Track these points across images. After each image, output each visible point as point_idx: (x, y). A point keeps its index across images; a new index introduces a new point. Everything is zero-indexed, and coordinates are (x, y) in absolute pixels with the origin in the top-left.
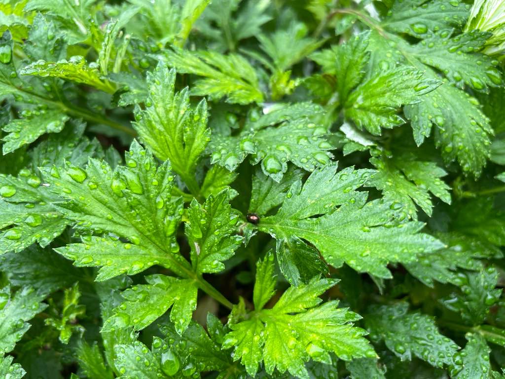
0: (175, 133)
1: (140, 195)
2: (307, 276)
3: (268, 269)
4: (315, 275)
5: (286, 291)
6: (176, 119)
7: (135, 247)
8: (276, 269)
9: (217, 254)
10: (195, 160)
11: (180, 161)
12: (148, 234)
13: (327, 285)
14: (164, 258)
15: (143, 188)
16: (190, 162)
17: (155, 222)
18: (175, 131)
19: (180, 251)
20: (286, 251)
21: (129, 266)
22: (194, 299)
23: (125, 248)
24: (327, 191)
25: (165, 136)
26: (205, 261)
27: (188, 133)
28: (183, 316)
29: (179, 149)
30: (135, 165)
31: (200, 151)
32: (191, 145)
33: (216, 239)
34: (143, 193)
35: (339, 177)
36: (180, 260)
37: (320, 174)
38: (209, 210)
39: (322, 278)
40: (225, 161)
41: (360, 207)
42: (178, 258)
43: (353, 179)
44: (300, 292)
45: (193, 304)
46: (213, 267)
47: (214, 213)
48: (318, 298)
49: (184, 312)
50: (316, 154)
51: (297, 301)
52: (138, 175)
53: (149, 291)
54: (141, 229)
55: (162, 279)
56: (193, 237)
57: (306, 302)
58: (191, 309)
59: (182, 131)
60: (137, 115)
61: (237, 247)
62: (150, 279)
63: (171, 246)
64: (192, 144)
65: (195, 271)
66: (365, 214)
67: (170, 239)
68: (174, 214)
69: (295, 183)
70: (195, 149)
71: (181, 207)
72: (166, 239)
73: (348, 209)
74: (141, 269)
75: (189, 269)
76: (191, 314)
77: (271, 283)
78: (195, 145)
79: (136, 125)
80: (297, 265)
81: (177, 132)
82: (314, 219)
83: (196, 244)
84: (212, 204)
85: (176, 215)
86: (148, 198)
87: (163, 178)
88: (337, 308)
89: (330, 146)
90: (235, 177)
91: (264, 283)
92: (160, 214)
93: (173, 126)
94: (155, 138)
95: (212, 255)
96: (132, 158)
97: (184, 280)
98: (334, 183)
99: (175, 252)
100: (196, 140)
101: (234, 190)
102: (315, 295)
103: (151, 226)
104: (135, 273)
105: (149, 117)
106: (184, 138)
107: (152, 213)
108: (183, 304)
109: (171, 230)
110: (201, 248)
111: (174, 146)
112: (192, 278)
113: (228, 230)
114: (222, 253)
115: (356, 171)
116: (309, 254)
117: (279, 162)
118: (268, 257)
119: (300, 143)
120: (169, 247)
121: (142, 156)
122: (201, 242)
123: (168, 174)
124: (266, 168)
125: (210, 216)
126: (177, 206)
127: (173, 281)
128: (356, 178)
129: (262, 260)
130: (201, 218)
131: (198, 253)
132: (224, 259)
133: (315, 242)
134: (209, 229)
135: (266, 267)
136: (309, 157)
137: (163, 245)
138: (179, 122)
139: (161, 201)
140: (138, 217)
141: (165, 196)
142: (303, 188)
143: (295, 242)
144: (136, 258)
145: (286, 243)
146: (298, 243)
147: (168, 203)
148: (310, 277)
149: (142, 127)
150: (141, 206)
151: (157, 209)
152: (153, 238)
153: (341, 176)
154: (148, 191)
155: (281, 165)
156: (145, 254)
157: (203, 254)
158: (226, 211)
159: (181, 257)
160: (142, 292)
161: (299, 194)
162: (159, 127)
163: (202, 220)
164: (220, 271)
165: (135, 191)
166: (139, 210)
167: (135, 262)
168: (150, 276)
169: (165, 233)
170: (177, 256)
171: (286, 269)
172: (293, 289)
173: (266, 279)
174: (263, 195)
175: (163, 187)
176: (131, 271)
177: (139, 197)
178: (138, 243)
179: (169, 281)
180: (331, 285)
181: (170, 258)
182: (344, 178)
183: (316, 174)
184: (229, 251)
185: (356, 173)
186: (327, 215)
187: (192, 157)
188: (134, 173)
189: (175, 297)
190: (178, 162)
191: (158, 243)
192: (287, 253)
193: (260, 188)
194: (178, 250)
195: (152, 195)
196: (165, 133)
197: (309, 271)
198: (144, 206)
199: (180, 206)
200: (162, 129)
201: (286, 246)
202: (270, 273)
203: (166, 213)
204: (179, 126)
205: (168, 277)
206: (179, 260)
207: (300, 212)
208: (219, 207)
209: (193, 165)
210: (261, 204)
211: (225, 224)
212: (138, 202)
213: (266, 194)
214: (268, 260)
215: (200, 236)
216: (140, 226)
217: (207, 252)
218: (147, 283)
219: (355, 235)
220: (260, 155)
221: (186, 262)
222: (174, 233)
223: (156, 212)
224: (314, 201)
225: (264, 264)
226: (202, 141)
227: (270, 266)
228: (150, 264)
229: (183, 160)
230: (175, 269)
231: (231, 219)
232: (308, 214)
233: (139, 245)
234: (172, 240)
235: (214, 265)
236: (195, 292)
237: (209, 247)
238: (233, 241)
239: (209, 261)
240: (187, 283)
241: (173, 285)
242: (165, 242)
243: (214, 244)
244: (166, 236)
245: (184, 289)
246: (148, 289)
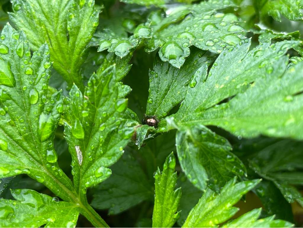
0: (57, 23)
1: (11, 87)
2: (217, 183)
3: (168, 182)
4: (229, 180)
5: (193, 209)
6: (60, 6)
9: (103, 158)
10: (80, 53)
11: (63, 57)
12: (19, 138)
13: (244, 189)
15: (14, 79)
16: (75, 57)
17: (29, 123)
18: (58, 20)
19: (58, 160)
20: (189, 146)
24: (239, 71)
25: (45, 26)
26: (89, 172)
27: (73, 20)
29: (63, 41)
30: (7, 52)
31: (86, 40)
32: (76, 36)
33: (101, 137)
34: (15, 85)
35: (253, 54)
36: (59, 175)
37: (230, 54)
38: (92, 95)
39: (236, 183)
40: (114, 48)
42: (56, 171)
43: (269, 53)
44: (210, 206)
46: (97, 176)
47: (99, 100)
48: (234, 208)
50: (223, 37)
51: (206, 219)
52: (9, 64)
53: (15, 207)
54: (10, 132)
55: (34, 196)
56: (74, 139)
57: (218, 217)
59: (66, 20)
60: (15, 6)
61: (126, 142)
62: (17, 194)
63: (46, 154)
64: (77, 34)
66: (286, 83)
67: (44, 144)
68: (51, 112)
69: (200, 69)
70: (81, 39)
71: (60, 103)
72: (40, 145)
73: (265, 82)
75: (69, 189)
77: (174, 201)
78: (81, 34)
79: (13, 16)
80: (204, 166)
81: (60, 20)
82: (224, 104)
83: (77, 149)
84: (95, 87)
85: (53, 113)
86: (21, 91)
87: (39, 65)
89: (242, 29)
90: (128, 69)
91: (165, 203)
92: (35, 110)
93: (55, 14)
94: (35, 30)
95: (96, 162)
96: (3, 43)
97: (63, 202)
98: (247, 62)
99: (52, 162)
100: (82, 29)
101: (126, 86)
102: (229, 205)
103: (22, 128)
105: (28, 5)
106: (68, 27)
107: (24, 110)
108: (59, 227)
109: (46, 133)
110: (84, 155)
111: (56, 38)
112: (74, 202)
113: (115, 121)
114: (109, 156)
115: (273, 45)
116: (218, 148)
117: (180, 47)
118: (168, 164)
119: (205, 30)
120: (44, 155)
121: (15, 41)
122: (84, 144)
123: (44, 60)
124: (163, 55)
125: (94, 105)
126: (55, 102)
127: (48, 201)
128: (274, 52)
129: (161, 170)
130: (83, 109)
131: (80, 163)
132: (111, 162)
133: (224, 124)
134: (92, 124)
135: (166, 178)
136: (215, 40)
137: (37, 154)
138: (63, 10)
139: (36, 95)
140: (7, 116)
141: (40, 88)
142: (210, 73)
143: (200, 132)
145: (189, 136)
146: (203, 133)
147: (44, 97)
148: (223, 185)
149: (20, 19)
150: (10, 101)
151: (30, 105)
152: (25, 144)
153: (255, 53)
154: (21, 83)
155: (183, 51)
156: (13, 163)
157: (86, 163)
158: (112, 96)
159: (60, 171)
160: (6, 208)
161: (205, 81)
162: (40, 16)
163: (84, 112)
164: (106, 178)
165: (4, 83)
166: (8, 105)
168: (18, 191)
169: (39, 136)
170: (54, 168)
172: (201, 204)
173: (167, 196)
174: (163, 93)
175: (39, 76)
177: (8, 90)
179: (43, 199)
180: (249, 188)
181: (45, 171)
182: (259, 54)
183: (224, 55)
184: (117, 151)
185: (274, 47)
186: (240, 95)
187: (77, 50)
188: (5, 60)
189: (47, 218)
190: (61, 59)
191: (30, 151)
192: (190, 150)
193: (158, 83)
194: (55, 160)
195: (24, 87)
196: (47, 24)
197: (220, 175)
198: (14, 101)
199: (58, 102)
200: (43, 18)
201: (189, 141)
202: (172, 186)
203: (42, 110)
204: (63, 14)
205: (41, 194)
206: (56, 173)
207: (207, 101)
208: (104, 93)
209: (78, 61)
211: (111, 115)
212: (8, 96)
213: (167, 90)
214: (168, 168)
215: (82, 135)
216: (9, 128)
217: (91, 158)
218: (13, 198)
219: (276, 109)
220: (158, 43)
221: (66, 178)
222: (51, 136)
223: (30, 109)
224: (223, 86)
225: (164, 174)
226: (88, 28)
227: (172, 176)
229: (67, 56)
230: (50, 185)
231: (118, 104)
232: (217, 100)
233: (6, 151)
234: (49, 146)
235: (99, 174)
236: (75, 215)
237: (93, 150)
238: (122, 136)
239: (93, 170)
240: (66, 206)
241: (47, 205)
242: (40, 148)
243: (98, 146)
244: (40, 141)
245: (62, 211)
246: (13, 205)
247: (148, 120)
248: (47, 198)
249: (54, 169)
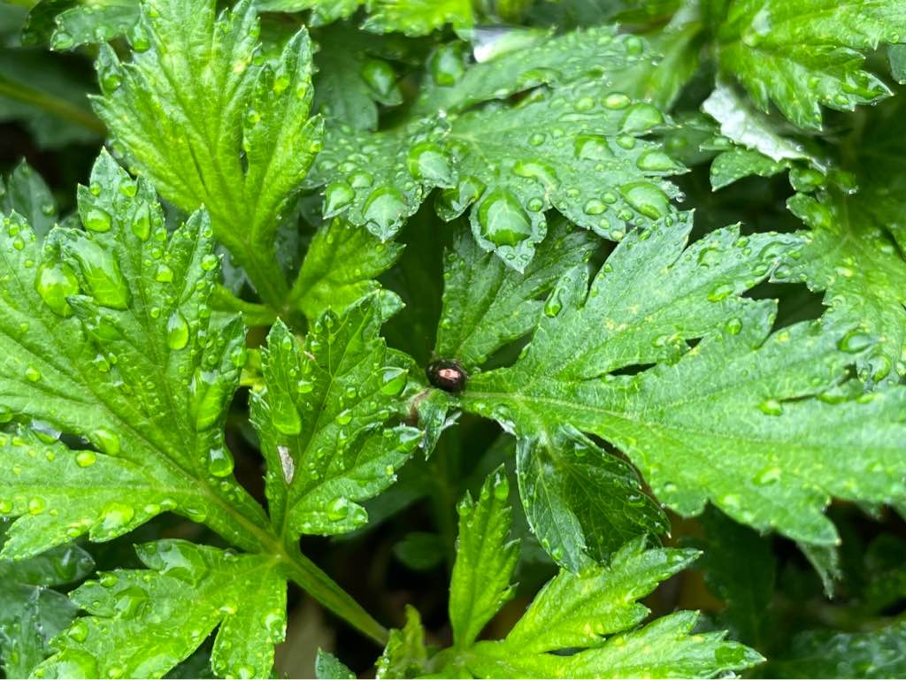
0: (217, 130)
1: (121, 310)
2: (605, 542)
3: (491, 523)
4: (630, 539)
5: (546, 587)
6: (222, 87)
7: (106, 462)
8: (517, 524)
9: (345, 479)
10: (276, 204)
11: (232, 208)
12: (143, 422)
13: (664, 567)
14: (190, 492)
15: (129, 292)
16: (262, 212)
17: (164, 389)
18: (218, 123)
19: (235, 470)
20: (544, 470)
21: (90, 515)
22: (279, 611)
23: (78, 464)
24: (663, 295)
25: (189, 137)
26: (310, 500)
27: (256, 128)
28: (248, 660)
29: (231, 173)
30: (108, 225)
31: (291, 181)
32: (264, 164)
33: (342, 436)
34: (130, 305)
35: (696, 257)
36: (236, 499)
37: (641, 246)
38: (321, 354)
39: (649, 547)
40: (363, 210)
41: (754, 343)
42: (231, 492)
43: (735, 262)
44: (586, 588)
45: (276, 625)
46: (332, 517)
47: (337, 362)
48: (639, 605)
49: (249, 647)
50: (629, 188)
51: (576, 614)
52: (115, 254)
53: (148, 587)
54: (122, 410)
55: (184, 553)
56: (275, 432)
57: (603, 617)
58: (269, 640)
59: (240, 123)
60: (107, 76)
61: (402, 459)
62: (150, 554)
63: (208, 457)
64: (269, 160)
65: (279, 530)
66: (768, 365)
67: (205, 436)
68: (217, 366)
69: (570, 273)
70: (278, 174)
71: (239, 345)
72: (194, 438)
73: (721, 350)
74: (126, 525)
75: (260, 526)
76: (271, 653)
77: (503, 565)
78: (278, 161)
79: (102, 104)
80: (576, 511)
81: (225, 124)
82: (626, 378)
83: (283, 452)
85: (223, 368)
86: (144, 319)
87: (187, 260)
88: (692, 633)
89: (671, 164)
90: (394, 255)
91: (481, 565)
92: (179, 365)
93: (212, 108)
94: (160, 143)
95: (328, 484)
96: (97, 203)
97: (246, 557)
98: (682, 273)
99: (222, 474)
100: (280, 149)
101: (391, 294)
102: (629, 597)
103: (152, 400)
104: (112, 535)
105: (141, 80)
106: (246, 141)
107: (156, 362)
108: (247, 625)
109: (209, 409)
110: (296, 464)
111: (216, 165)
112: (270, 551)
113: (377, 411)
114: (358, 478)
115: (743, 239)
116: (611, 480)
117: (522, 210)
118: (492, 489)
119: (582, 156)
120: (203, 460)
121: (127, 199)
122: (298, 445)
123: (200, 249)
124: (483, 231)
125: (324, 370)
126: (227, 342)
127: (216, 560)
128: (745, 259)
129: (476, 497)
130: (299, 376)
131: (289, 477)
132: (365, 493)
133: (628, 446)
134: (320, 407)
135: (486, 518)
136: (609, 196)
137: (185, 453)
138: (231, 98)
139: (183, 327)
140: (114, 373)
141: (193, 314)
142: (594, 288)
143: (570, 443)
144: (109, 494)
145: (544, 448)
146: (577, 447)
147: (200, 333)
148: (616, 546)
149: (120, 111)
150: (122, 342)
151: (168, 350)
152: (158, 435)
153: (702, 253)
154: (145, 299)
155: (529, 221)
156: (135, 483)
157: (302, 481)
158: (370, 357)
159: (238, 489)
160: (129, 591)
161: (583, 305)
162: (169, 110)
163: (301, 383)
164: (353, 528)
165: (106, 301)
166: (116, 352)
167: (108, 503)
168: (151, 546)
169: (192, 421)
170: (226, 486)
171: (546, 522)
172: (564, 581)
173: (487, 553)
174: (476, 307)
175: (188, 289)
176: (99, 530)
177: (118, 317)
178: (114, 449)
179: (205, 558)
180: (675, 569)
181: (206, 493)
182: (710, 258)
183: (629, 247)
184: (380, 471)
185: (745, 245)
186: (662, 367)
187: (268, 197)
188: (104, 247)
189: (220, 606)
190: (225, 213)
191: (170, 450)
192: (546, 478)
193: (467, 285)
194: (230, 469)
195: (155, 309)
196: (190, 130)
197: (610, 527)
198: (131, 342)
199: (234, 342)
200: (181, 118)
201: (545, 457)
202: (499, 534)
203: (197, 361)
204: (231, 106)
205: (200, 547)
206: (231, 497)
207: (584, 357)
208: (352, 346)
209: (269, 219)
210: (471, 332)
211: (369, 395)
212: (114, 332)
213: (486, 305)
214: (492, 498)
215: (296, 427)
216: (120, 400)
217: (314, 475)
218: (142, 567)
219: (742, 425)
220: (467, 190)
221: (253, 505)
222: (219, 419)
223: (167, 359)
224: (624, 326)
225: (480, 508)
226: (297, 151)
227: (499, 514)
228: (153, 510)
229: (240, 206)
230: (220, 525)
231: (386, 379)
232: (609, 364)
233: (117, 456)
234: (214, 441)
235: (335, 512)
236: (278, 592)
237: (322, 459)
238: (393, 443)
239: (321, 500)
240: (255, 565)
241: (215, 571)
242: (193, 445)
243: (334, 452)
244: (194, 429)
245: (248, 582)
246: (145, 582)
247: (443, 373)
248: (214, 555)
249: (226, 489)
